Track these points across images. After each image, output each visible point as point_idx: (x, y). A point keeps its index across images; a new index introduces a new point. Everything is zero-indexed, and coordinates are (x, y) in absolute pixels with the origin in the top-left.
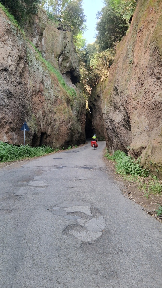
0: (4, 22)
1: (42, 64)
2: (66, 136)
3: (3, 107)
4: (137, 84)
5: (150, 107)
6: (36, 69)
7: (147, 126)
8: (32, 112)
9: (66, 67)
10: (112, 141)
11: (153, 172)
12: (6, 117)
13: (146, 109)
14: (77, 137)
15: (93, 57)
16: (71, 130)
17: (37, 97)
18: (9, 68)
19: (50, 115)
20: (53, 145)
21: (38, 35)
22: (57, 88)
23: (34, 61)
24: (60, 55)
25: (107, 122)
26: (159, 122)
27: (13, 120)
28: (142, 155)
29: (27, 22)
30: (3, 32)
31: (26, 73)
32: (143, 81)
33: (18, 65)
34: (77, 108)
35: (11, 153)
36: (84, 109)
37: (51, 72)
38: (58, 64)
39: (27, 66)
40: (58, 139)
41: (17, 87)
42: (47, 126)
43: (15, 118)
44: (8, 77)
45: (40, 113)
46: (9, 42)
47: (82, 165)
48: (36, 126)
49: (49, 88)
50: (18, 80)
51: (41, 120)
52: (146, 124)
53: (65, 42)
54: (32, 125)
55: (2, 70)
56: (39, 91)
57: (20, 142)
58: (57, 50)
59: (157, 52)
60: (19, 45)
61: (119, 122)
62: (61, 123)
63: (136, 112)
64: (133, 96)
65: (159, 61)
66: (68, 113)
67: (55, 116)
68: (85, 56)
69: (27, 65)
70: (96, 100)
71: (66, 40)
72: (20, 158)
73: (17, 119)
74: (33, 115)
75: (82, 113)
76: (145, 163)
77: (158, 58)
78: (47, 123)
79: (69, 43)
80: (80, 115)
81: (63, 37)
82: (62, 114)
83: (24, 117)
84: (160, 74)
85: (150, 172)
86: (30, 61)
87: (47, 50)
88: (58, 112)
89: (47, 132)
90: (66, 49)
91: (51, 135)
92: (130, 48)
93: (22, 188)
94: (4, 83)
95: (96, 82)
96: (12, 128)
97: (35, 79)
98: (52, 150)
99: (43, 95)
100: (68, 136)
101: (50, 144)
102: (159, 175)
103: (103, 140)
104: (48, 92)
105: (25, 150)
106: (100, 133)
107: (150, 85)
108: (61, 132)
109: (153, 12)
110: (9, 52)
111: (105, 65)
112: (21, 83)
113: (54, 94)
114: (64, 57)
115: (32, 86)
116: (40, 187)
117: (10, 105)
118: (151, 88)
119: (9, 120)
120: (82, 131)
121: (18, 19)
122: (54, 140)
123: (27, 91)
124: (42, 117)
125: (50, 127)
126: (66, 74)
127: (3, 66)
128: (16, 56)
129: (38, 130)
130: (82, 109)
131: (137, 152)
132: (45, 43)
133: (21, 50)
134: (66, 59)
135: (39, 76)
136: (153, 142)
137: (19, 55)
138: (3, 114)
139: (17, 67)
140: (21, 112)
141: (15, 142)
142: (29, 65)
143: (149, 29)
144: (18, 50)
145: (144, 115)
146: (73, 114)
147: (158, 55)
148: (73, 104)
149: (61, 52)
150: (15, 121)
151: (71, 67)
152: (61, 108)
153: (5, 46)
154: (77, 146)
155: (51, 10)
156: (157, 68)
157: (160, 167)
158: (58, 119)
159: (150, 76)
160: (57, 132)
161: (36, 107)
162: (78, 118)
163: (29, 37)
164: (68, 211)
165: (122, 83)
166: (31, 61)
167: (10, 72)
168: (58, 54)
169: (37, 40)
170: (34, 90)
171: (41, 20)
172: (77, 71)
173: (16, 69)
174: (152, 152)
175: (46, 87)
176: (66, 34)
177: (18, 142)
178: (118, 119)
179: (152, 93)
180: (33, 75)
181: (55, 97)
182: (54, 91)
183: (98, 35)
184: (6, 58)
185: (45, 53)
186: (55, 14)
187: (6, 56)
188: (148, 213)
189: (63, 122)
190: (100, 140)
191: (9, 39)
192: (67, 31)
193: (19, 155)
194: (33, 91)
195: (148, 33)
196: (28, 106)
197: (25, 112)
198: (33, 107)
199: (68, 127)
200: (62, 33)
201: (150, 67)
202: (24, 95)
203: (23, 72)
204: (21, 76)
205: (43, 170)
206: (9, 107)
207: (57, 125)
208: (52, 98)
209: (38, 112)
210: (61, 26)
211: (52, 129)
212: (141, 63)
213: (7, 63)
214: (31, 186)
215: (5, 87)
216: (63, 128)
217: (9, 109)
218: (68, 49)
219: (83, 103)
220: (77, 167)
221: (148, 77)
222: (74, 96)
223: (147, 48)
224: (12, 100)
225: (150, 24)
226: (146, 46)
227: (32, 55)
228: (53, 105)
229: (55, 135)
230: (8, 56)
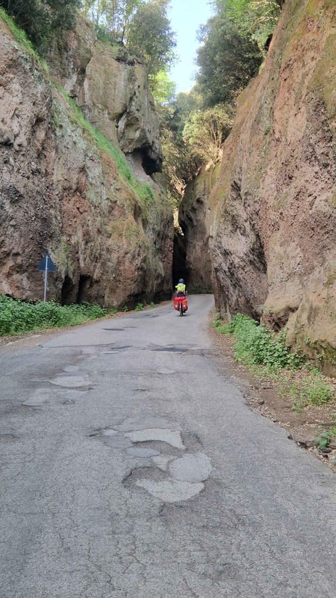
0: (6, 45)
1: (84, 133)
2: (132, 283)
3: (1, 221)
4: (280, 176)
5: (307, 226)
6: (71, 143)
7: (299, 264)
8: (62, 232)
9: (132, 140)
10: (227, 295)
11: (311, 360)
12: (7, 242)
13: (297, 230)
14: (155, 286)
15: (190, 121)
16: (141, 270)
17: (72, 202)
18: (14, 140)
19: (99, 239)
20: (104, 302)
21: (76, 73)
22: (114, 183)
23: (66, 126)
24: (121, 116)
25: (216, 256)
26: (325, 256)
27: (22, 248)
28: (288, 325)
29: (54, 45)
30: (3, 66)
31: (49, 150)
32: (293, 171)
33: (32, 135)
34: (155, 226)
35: (16, 318)
36: (169, 227)
37: (102, 150)
38: (116, 133)
39: (51, 137)
40: (116, 289)
41: (31, 180)
42: (92, 261)
43: (26, 245)
44: (11, 160)
45: (79, 234)
46: (15, 86)
47: (165, 345)
48: (70, 263)
49: (98, 183)
50: (34, 166)
51: (80, 249)
52: (298, 260)
53: (131, 87)
54: (62, 259)
56: (77, 190)
57: (36, 295)
58: (115, 104)
59: (322, 111)
60: (35, 93)
61: (242, 255)
62: (121, 256)
63: (278, 234)
64: (272, 202)
65: (326, 130)
66: (136, 236)
67: (110, 242)
68: (174, 117)
69: (53, 136)
70: (194, 210)
71: (133, 84)
72: (36, 328)
73: (31, 247)
74: (64, 238)
75: (166, 236)
76: (296, 342)
77: (323, 123)
78: (93, 256)
79: (140, 90)
80: (162, 239)
81: (127, 77)
82: (124, 238)
83: (45, 242)
84: (327, 158)
85: (304, 359)
86: (58, 125)
87: (94, 105)
88: (115, 234)
89: (93, 274)
90: (133, 103)
91: (101, 280)
92: (266, 102)
93: (39, 390)
94: (3, 171)
95: (196, 172)
96: (20, 266)
97: (69, 165)
98: (102, 312)
99: (84, 198)
100: (136, 284)
101: (99, 298)
102: (323, 366)
103: (207, 293)
104: (96, 191)
105: (47, 312)
106: (202, 278)
107: (306, 179)
108: (121, 274)
109: (315, 29)
110: (16, 106)
111: (213, 137)
112: (40, 173)
113: (109, 197)
114: (130, 118)
115: (62, 179)
116: (77, 388)
117: (16, 218)
118: (309, 185)
119: (13, 248)
120: (165, 272)
121: (34, 39)
122: (108, 290)
123: (51, 190)
124: (83, 244)
125: (99, 265)
126: (134, 155)
127: (2, 136)
128: (30, 115)
129: (74, 270)
130: (165, 227)
131: (279, 319)
132: (89, 90)
133: (40, 103)
134: (133, 124)
135: (76, 158)
136: (312, 297)
137: (36, 113)
138: (1, 237)
139: (32, 139)
140: (39, 233)
141: (26, 294)
142: (55, 134)
143: (306, 63)
144: (34, 104)
145: (294, 242)
146: (148, 238)
147: (323, 118)
148: (148, 218)
149: (122, 109)
150: (27, 250)
151: (144, 141)
152: (122, 225)
153: (7, 94)
154: (155, 304)
155: (103, 20)
156: (320, 144)
157: (325, 349)
158: (115, 249)
159: (306, 160)
160: (114, 276)
161: (69, 222)
162: (157, 247)
163: (58, 76)
164: (135, 440)
165: (249, 175)
166: (61, 127)
167: (17, 148)
168: (117, 112)
169: (74, 83)
170: (67, 187)
171: (83, 41)
172: (157, 149)
173: (30, 143)
174: (309, 319)
175: (91, 181)
176: (134, 71)
177: (32, 294)
178: (239, 250)
179: (310, 195)
180: (64, 156)
181: (109, 201)
182: (108, 189)
183: (200, 74)
184: (8, 120)
185: (90, 110)
186: (112, 30)
187: (8, 115)
188: (299, 444)
189: (126, 253)
190: (203, 293)
191: (15, 80)
192: (136, 66)
193: (33, 321)
194: (65, 189)
195: (303, 71)
196: (54, 219)
197: (46, 231)
198: (64, 221)
199: (137, 264)
200: (125, 69)
201: (307, 142)
202: (44, 197)
203: (43, 149)
204: (39, 157)
205: (83, 353)
206: (13, 222)
207: (113, 261)
208: (103, 204)
209: (74, 233)
210: (123, 54)
211: (104, 268)
212: (289, 135)
213: (10, 129)
214: (58, 385)
215: (6, 179)
216: (126, 267)
217: (13, 226)
218: (138, 102)
219: (167, 216)
220: (154, 348)
221: (303, 163)
222: (149, 201)
223: (301, 103)
224: (20, 207)
225: (309, 53)
226: (299, 96)
227: (62, 113)
228: (106, 219)
229: (109, 280)
230: (12, 116)
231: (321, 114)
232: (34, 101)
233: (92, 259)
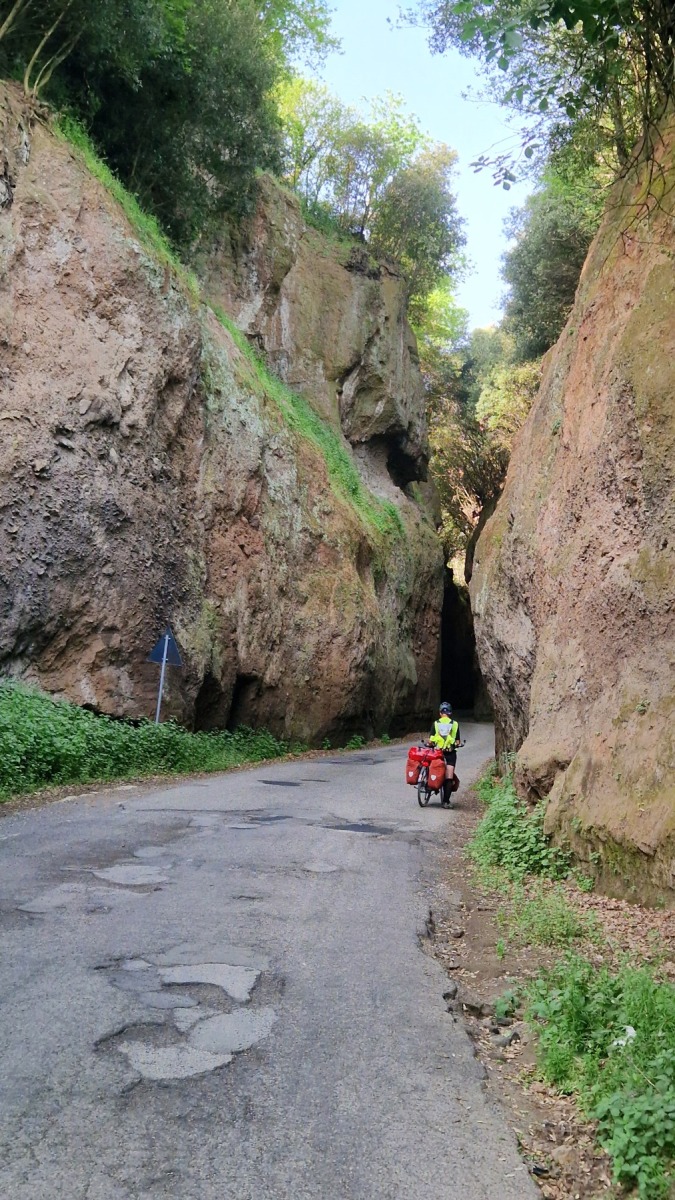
0: (116, 245)
1: (265, 405)
2: (343, 693)
3: (85, 565)
4: (564, 514)
5: (595, 610)
6: (236, 424)
7: (579, 680)
8: (207, 591)
9: (369, 418)
11: (583, 863)
12: (94, 605)
13: (582, 616)
14: (394, 702)
15: (492, 384)
16: (364, 670)
17: (231, 534)
18: (122, 417)
19: (282, 605)
20: (283, 728)
21: (262, 293)
22: (320, 501)
23: (227, 393)
24: (347, 372)
25: (485, 652)
26: (619, 669)
27: (123, 617)
28: (553, 794)
29: (223, 240)
30: (110, 282)
31: (191, 436)
32: (581, 507)
33: (159, 408)
34: (404, 585)
35: (95, 750)
36: (432, 587)
37: (301, 437)
38: (337, 405)
39: (197, 412)
40: (310, 704)
41: (149, 492)
42: (263, 648)
43: (130, 612)
44: (113, 453)
45: (240, 596)
46: (130, 319)
48: (217, 649)
49: (287, 499)
50: (157, 465)
51: (240, 623)
52: (579, 672)
53: (372, 320)
54: (200, 642)
55: (93, 426)
56: (242, 511)
57: (144, 708)
58: (338, 350)
59: (630, 402)
60: (168, 332)
61: (524, 653)
62: (325, 641)
63: (554, 621)
64: (550, 562)
65: (634, 437)
66: (358, 603)
67: (303, 612)
68: (462, 376)
69: (201, 409)
71: (375, 314)
72: (133, 772)
73: (140, 616)
74: (211, 602)
75: (425, 605)
76: (560, 826)
77: (629, 424)
78: (265, 638)
79: (389, 325)
80: (417, 611)
81: (363, 300)
82: (332, 605)
83: (170, 608)
84: (634, 487)
85: (572, 860)
86: (213, 391)
87: (298, 349)
88: (315, 597)
89: (264, 674)
90: (374, 350)
91: (280, 686)
93: (65, 886)
94: (96, 473)
95: (501, 481)
96: (117, 652)
97: (229, 464)
98: (278, 748)
99: (256, 528)
100: (350, 696)
101: (273, 722)
102: (600, 875)
104: (282, 514)
105: (160, 742)
107: (601, 524)
108: (322, 675)
109: (635, 252)
110: (128, 356)
112: (169, 478)
113: (306, 526)
114: (365, 378)
115: (213, 490)
116: (135, 886)
117: (115, 561)
118: (603, 535)
119: (105, 618)
120: (420, 676)
121: (177, 233)
122: (292, 706)
123: (189, 510)
124: (247, 614)
125: (277, 656)
126: (371, 447)
127: (98, 410)
128: (155, 372)
129: (226, 664)
130: (425, 588)
131: (538, 781)
132: (291, 321)
133: (177, 349)
134: (371, 389)
135: (245, 453)
136: (594, 744)
137: (168, 368)
138: (83, 595)
139: (158, 416)
140: (158, 591)
141: (125, 706)
142: (206, 407)
143: (616, 312)
144: (165, 351)
145: (575, 637)
146: (384, 608)
147: (630, 415)
148: (387, 569)
149: (351, 361)
150: (131, 623)
151: (392, 421)
152: (329, 581)
153: (113, 333)
154: (393, 737)
155: (326, 194)
156: (624, 461)
157: (604, 843)
158: (313, 626)
159: (603, 489)
160: (307, 678)
161: (223, 571)
162: (406, 624)
163: (227, 298)
165: (523, 507)
166: (218, 393)
167: (127, 431)
168: (342, 365)
169: (256, 312)
170: (223, 506)
171: (277, 233)
172: (418, 436)
173: (153, 422)
174: (584, 785)
175: (272, 495)
176: (378, 290)
177: (137, 705)
178: (521, 643)
179: (604, 555)
180: (220, 448)
181: (308, 535)
182: (307, 511)
183: (511, 299)
184: (112, 381)
185: (290, 360)
186: (342, 211)
187: (112, 370)
188: (465, 1008)
189: (335, 636)
191: (131, 307)
192: (385, 280)
193: (129, 758)
194: (218, 510)
195: (610, 326)
196: (191, 566)
197: (173, 588)
198: (212, 570)
199: (355, 658)
200: (362, 285)
201: (605, 457)
202: (175, 524)
203: (180, 433)
204: (169, 447)
205: (191, 824)
206: (108, 569)
207: (307, 650)
208: (293, 541)
209: (230, 593)
210: (359, 257)
211: (287, 662)
212: (581, 440)
213: (114, 397)
214: (104, 880)
215: (100, 489)
216: (332, 663)
217: (109, 576)
218: (383, 348)
219: (430, 566)
220: (331, 823)
221: (597, 494)
222: (392, 537)
223: (602, 384)
224: (124, 540)
225: (622, 295)
226: (599, 374)
227: (223, 368)
228: (298, 567)
229: (297, 686)
230: (121, 373)
231: (627, 408)
232: (164, 346)
233: (264, 644)
